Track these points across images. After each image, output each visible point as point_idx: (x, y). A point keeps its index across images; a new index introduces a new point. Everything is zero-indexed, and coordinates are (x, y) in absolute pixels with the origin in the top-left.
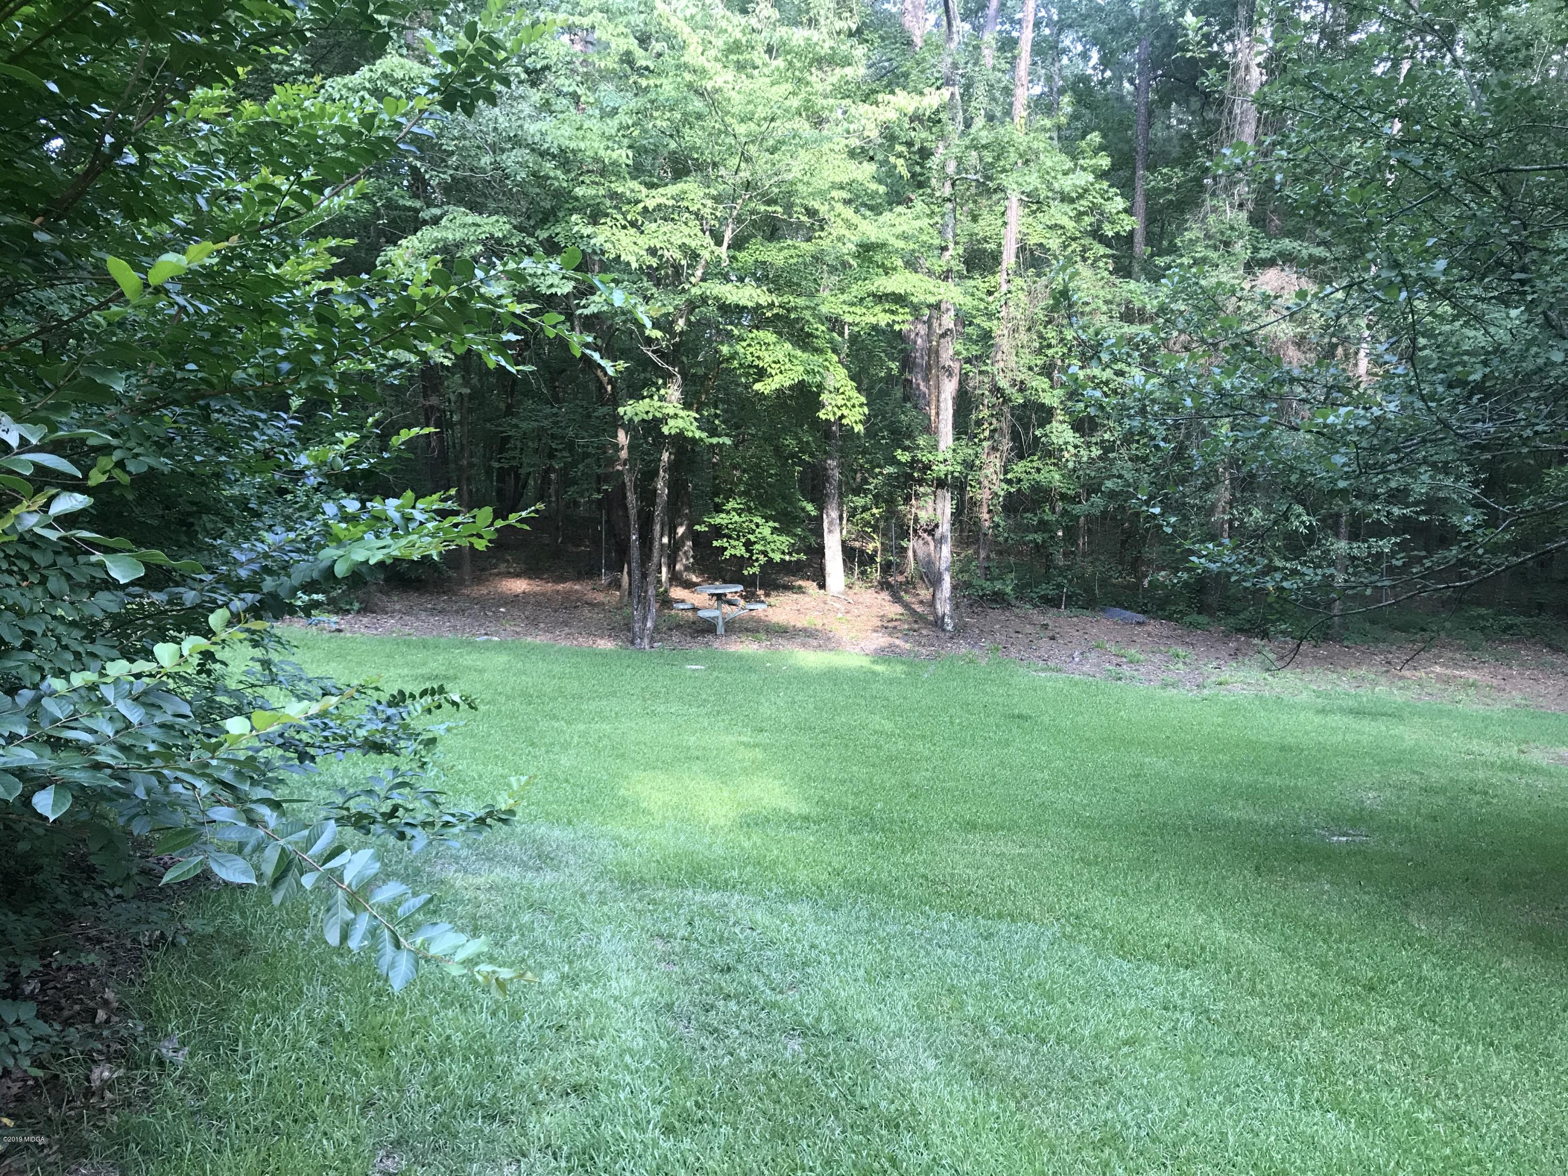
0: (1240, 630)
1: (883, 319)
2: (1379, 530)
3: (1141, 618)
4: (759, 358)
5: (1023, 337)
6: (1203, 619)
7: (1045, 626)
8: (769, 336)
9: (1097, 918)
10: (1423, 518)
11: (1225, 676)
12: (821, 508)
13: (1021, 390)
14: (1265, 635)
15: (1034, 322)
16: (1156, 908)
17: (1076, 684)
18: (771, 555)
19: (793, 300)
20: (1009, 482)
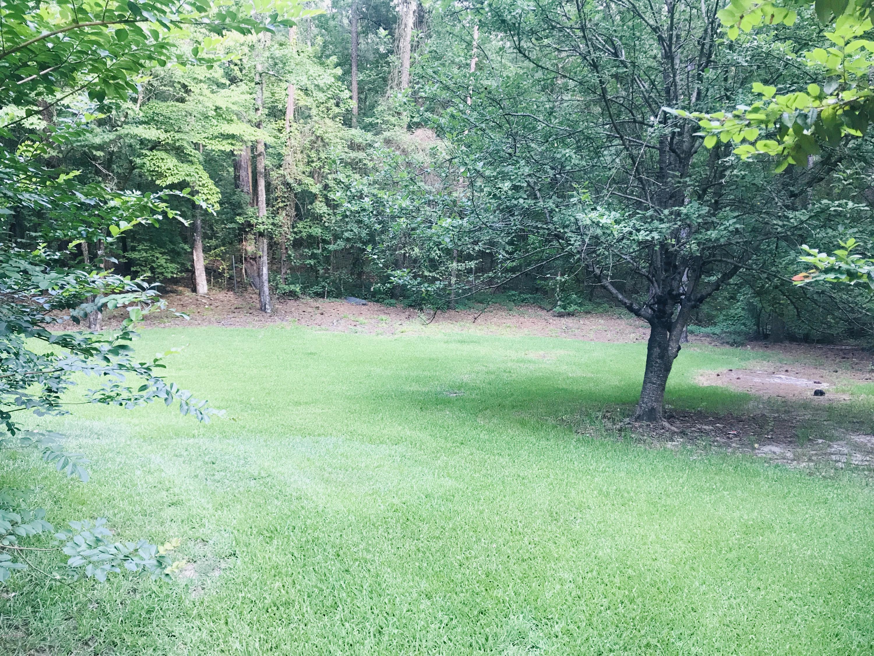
0: (411, 306)
1: (228, 148)
2: (470, 257)
3: (364, 302)
4: (158, 167)
5: (299, 156)
6: (393, 301)
7: (318, 308)
8: (163, 155)
9: (360, 432)
10: (488, 251)
11: (404, 328)
12: (192, 247)
13: (299, 185)
14: (421, 309)
15: (305, 148)
16: (382, 426)
17: (336, 336)
18: (166, 274)
19: (178, 136)
20: (295, 233)
